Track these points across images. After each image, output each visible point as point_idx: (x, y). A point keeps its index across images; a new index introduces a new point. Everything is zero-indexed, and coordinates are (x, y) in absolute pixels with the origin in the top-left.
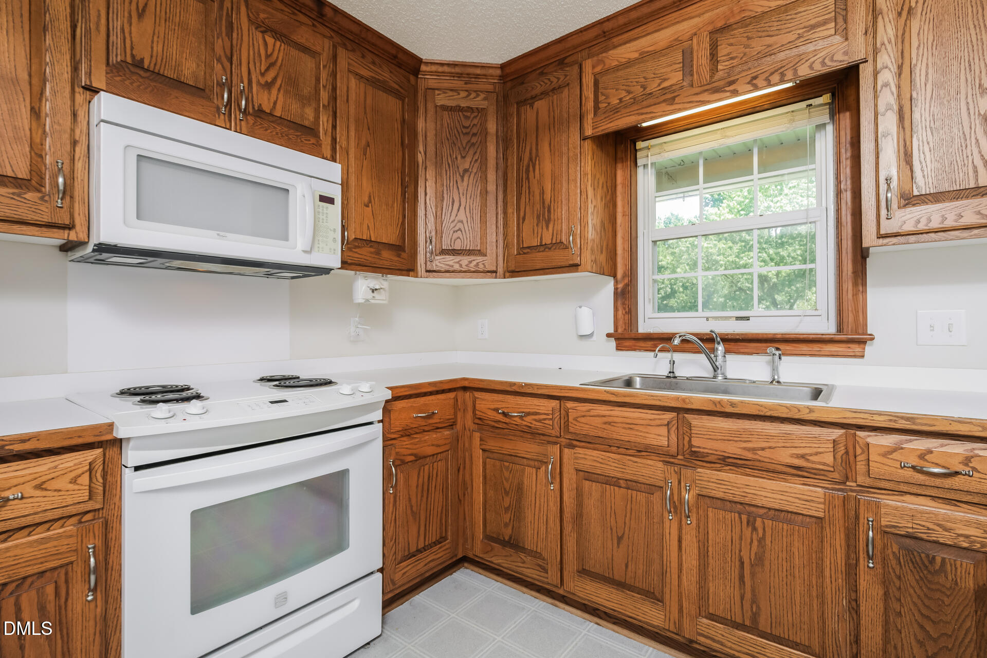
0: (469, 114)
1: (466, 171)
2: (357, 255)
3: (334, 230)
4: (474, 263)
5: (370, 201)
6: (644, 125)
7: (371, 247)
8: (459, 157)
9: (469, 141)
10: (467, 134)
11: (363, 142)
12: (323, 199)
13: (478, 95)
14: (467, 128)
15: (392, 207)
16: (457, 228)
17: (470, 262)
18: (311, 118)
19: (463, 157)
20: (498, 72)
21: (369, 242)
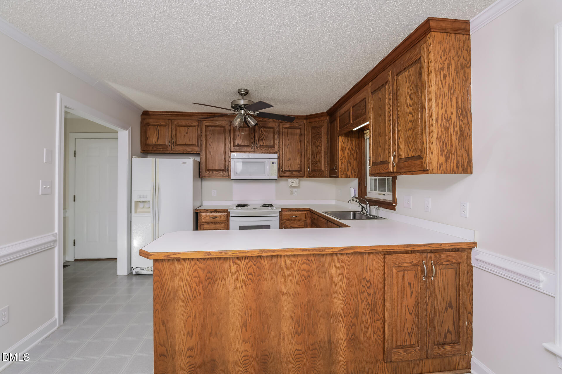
0: (319, 128)
1: (318, 146)
2: (285, 174)
3: (276, 170)
4: (320, 174)
5: (289, 159)
6: (354, 130)
7: (290, 172)
8: (316, 142)
9: (319, 137)
10: (319, 134)
11: (287, 144)
12: (273, 163)
13: (321, 122)
14: (318, 132)
15: (297, 159)
16: (316, 163)
17: (319, 173)
18: (273, 143)
19: (317, 142)
20: (326, 114)
21: (289, 171)
